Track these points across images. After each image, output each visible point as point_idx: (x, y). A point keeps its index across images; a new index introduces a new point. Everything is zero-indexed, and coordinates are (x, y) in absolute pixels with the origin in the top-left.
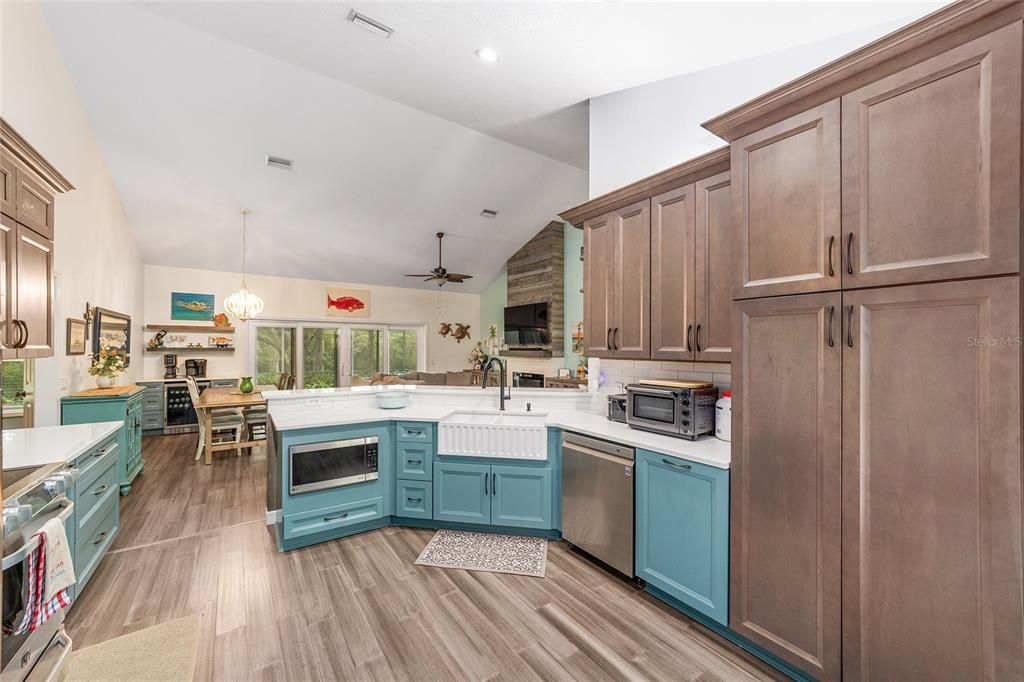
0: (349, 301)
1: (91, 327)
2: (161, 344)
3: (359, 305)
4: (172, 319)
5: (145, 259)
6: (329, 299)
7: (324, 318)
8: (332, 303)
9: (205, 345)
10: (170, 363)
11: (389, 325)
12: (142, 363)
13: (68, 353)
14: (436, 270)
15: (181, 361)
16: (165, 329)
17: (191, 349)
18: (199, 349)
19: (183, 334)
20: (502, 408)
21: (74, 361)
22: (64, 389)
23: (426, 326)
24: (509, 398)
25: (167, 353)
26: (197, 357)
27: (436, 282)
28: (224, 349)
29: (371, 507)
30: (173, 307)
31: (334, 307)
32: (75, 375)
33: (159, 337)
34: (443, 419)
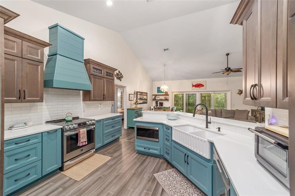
0: (199, 85)
1: (136, 95)
2: (155, 99)
3: (202, 86)
4: (158, 93)
5: (153, 81)
6: (193, 85)
7: (191, 90)
8: (193, 86)
9: (163, 99)
10: (157, 103)
11: (214, 92)
12: (152, 102)
13: (129, 100)
14: (226, 69)
15: (159, 102)
16: (156, 95)
17: (160, 100)
18: (162, 100)
19: (159, 96)
20: (207, 127)
21: (131, 102)
22: (128, 107)
23: (230, 91)
24: (210, 123)
25: (156, 101)
26: (161, 102)
27: (226, 73)
28: (167, 100)
29: (157, 150)
30: (158, 90)
31: (194, 87)
32: (131, 105)
33: (155, 97)
34: (175, 127)
